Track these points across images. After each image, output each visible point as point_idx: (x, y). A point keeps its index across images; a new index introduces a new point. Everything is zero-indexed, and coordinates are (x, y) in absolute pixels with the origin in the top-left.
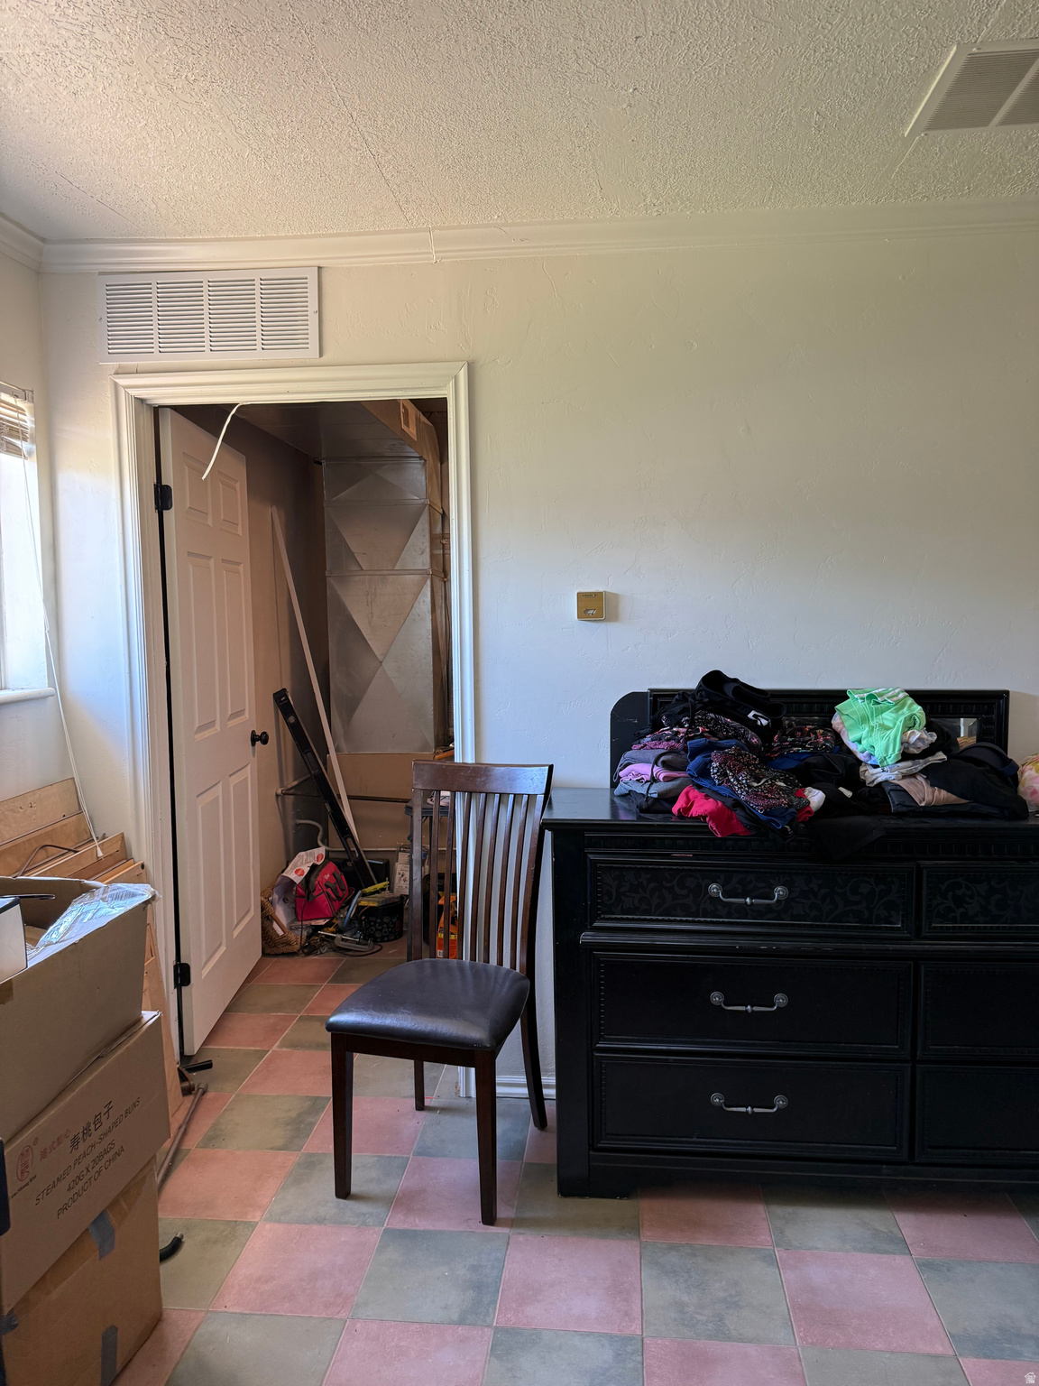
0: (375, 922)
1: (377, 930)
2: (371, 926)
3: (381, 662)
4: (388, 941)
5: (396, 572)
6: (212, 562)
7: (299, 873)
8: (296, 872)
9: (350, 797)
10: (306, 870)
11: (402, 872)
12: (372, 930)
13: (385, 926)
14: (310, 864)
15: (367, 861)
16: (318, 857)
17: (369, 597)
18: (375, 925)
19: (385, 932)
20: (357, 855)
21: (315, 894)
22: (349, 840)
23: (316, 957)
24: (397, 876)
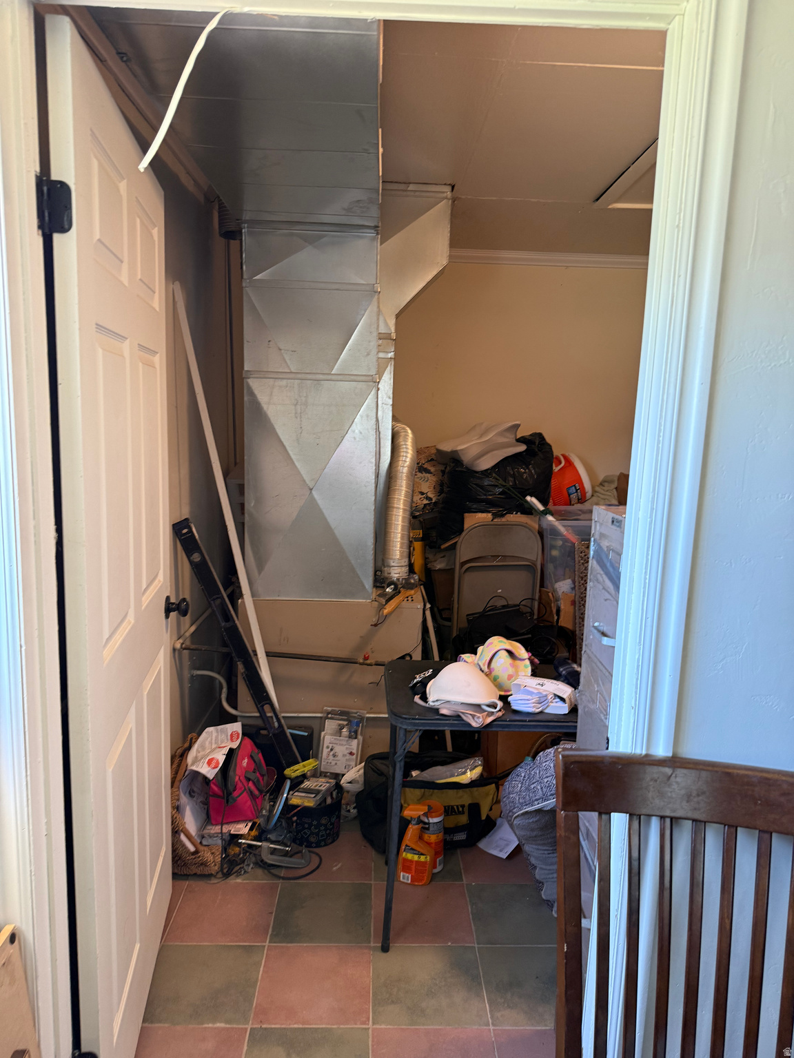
0: (310, 825)
1: (312, 833)
2: (305, 828)
3: (311, 489)
4: (326, 845)
5: (334, 377)
6: (126, 345)
7: (213, 764)
8: (209, 763)
9: (268, 654)
10: (221, 758)
11: (331, 745)
12: (305, 833)
13: (322, 828)
14: (226, 751)
15: (288, 731)
16: (232, 735)
17: (298, 407)
18: (309, 828)
19: (322, 836)
20: (276, 724)
21: (235, 794)
22: (267, 707)
23: (239, 881)
24: (325, 751)
